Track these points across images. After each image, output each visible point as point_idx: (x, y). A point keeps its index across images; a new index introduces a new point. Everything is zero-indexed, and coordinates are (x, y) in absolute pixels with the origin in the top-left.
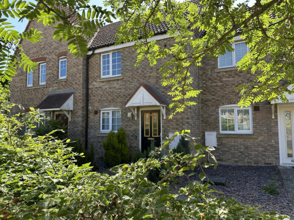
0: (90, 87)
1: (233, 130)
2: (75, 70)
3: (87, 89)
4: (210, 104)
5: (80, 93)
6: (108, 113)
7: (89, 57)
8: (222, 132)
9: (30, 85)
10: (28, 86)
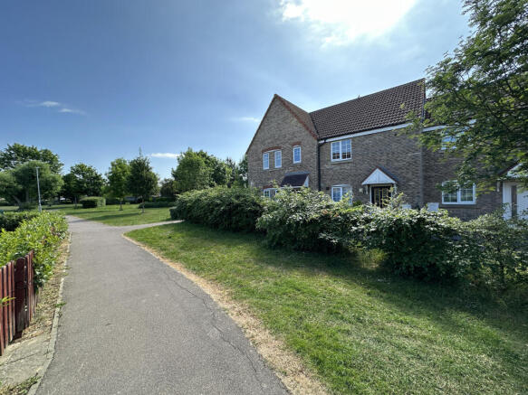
0: (322, 168)
1: (456, 201)
2: (308, 156)
3: (319, 170)
4: (432, 179)
5: (314, 174)
6: (339, 189)
7: (320, 146)
8: (443, 203)
9: (266, 168)
10: (265, 168)
